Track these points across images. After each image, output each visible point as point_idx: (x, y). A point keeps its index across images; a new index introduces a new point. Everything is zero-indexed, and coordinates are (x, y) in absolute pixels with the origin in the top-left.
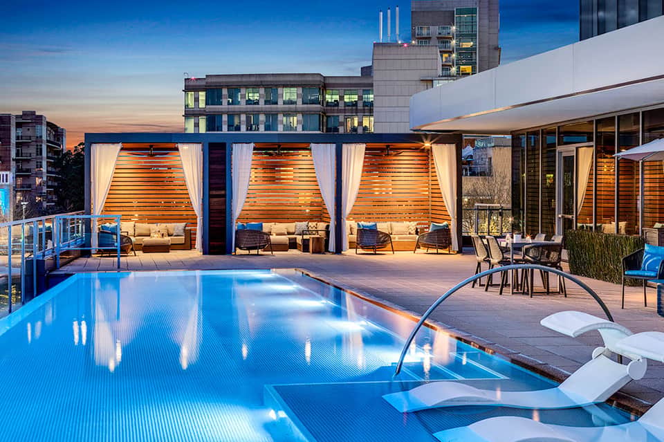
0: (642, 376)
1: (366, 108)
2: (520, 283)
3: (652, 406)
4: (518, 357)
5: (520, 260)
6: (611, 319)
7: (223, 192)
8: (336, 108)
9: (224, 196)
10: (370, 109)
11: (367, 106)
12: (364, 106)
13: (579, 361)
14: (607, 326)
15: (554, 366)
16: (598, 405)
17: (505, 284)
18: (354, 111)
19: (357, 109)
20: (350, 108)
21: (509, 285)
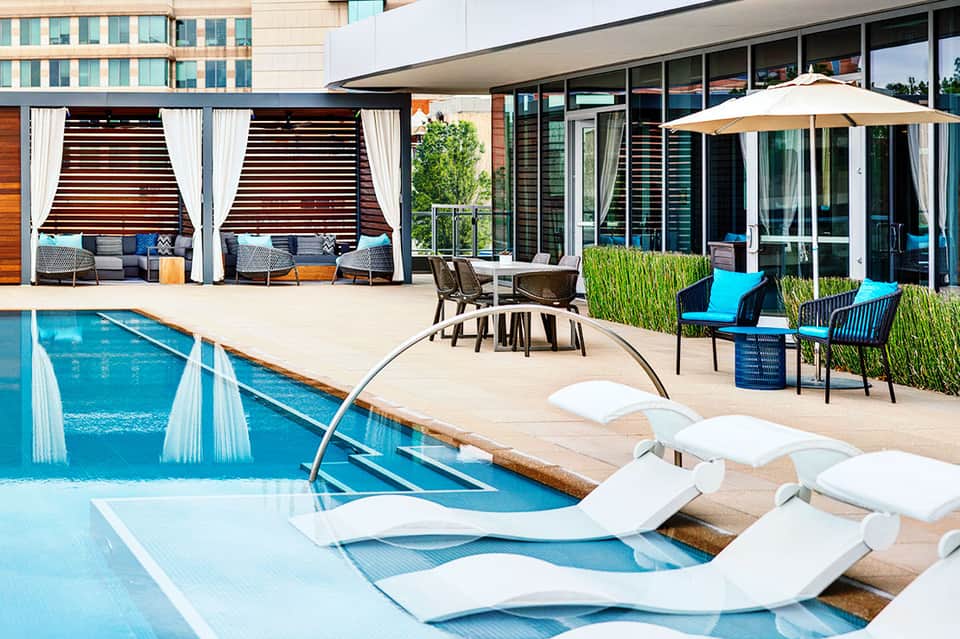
0: (717, 487)
1: (240, 48)
2: (508, 332)
3: (734, 537)
4: (510, 454)
5: (508, 296)
6: (664, 393)
7: (15, 186)
8: (193, 48)
9: (18, 191)
10: (247, 50)
11: (242, 45)
12: (236, 45)
13: (612, 461)
14: (658, 406)
15: (571, 469)
16: (645, 534)
17: (483, 334)
18: (221, 54)
19: (225, 50)
20: (214, 48)
21: (492, 336)
